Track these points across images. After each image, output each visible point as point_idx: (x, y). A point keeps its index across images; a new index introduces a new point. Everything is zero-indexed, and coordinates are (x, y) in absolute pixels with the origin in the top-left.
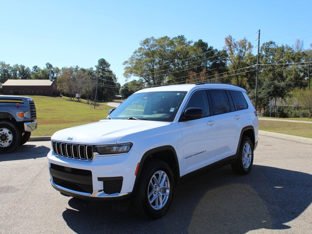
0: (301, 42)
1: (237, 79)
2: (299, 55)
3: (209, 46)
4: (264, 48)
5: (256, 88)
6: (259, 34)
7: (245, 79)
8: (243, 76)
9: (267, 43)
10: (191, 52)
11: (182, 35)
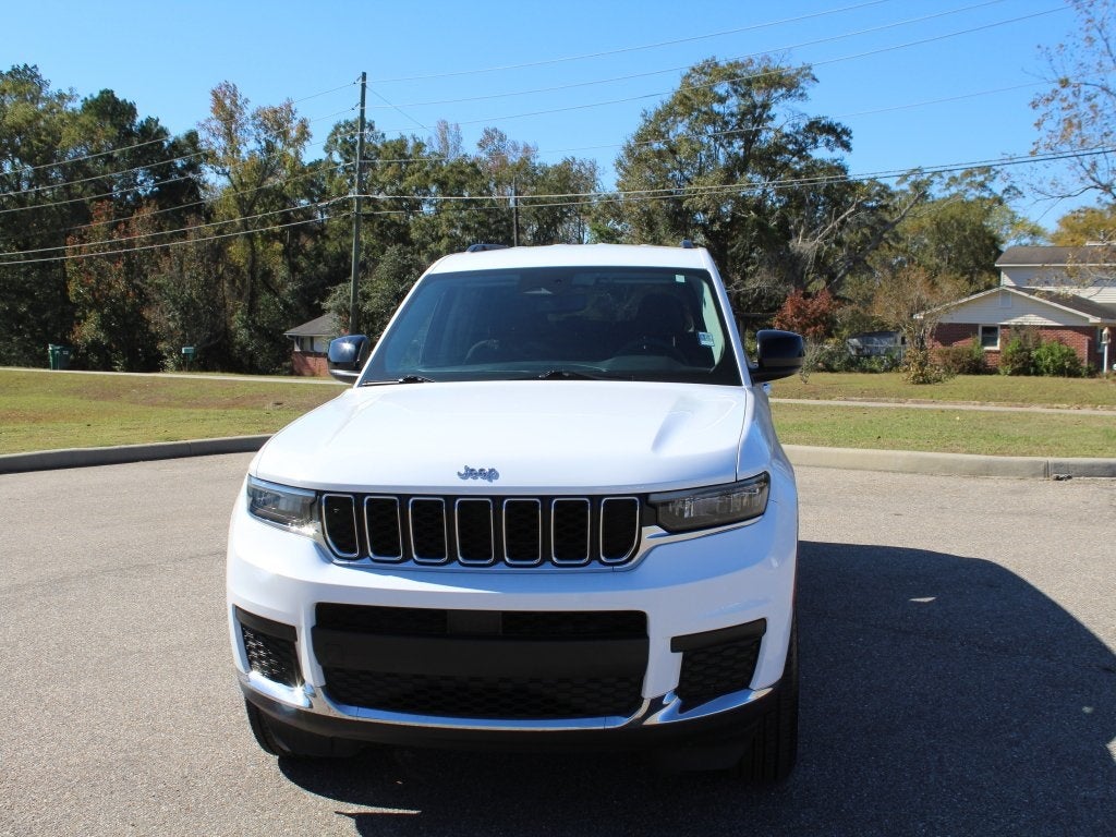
0: (453, 130)
1: (252, 244)
2: (462, 172)
3: (141, 118)
4: (340, 141)
5: (352, 278)
6: (364, 86)
7: (278, 246)
8: (269, 237)
9: (347, 122)
10: (69, 135)
11: (26, 66)
